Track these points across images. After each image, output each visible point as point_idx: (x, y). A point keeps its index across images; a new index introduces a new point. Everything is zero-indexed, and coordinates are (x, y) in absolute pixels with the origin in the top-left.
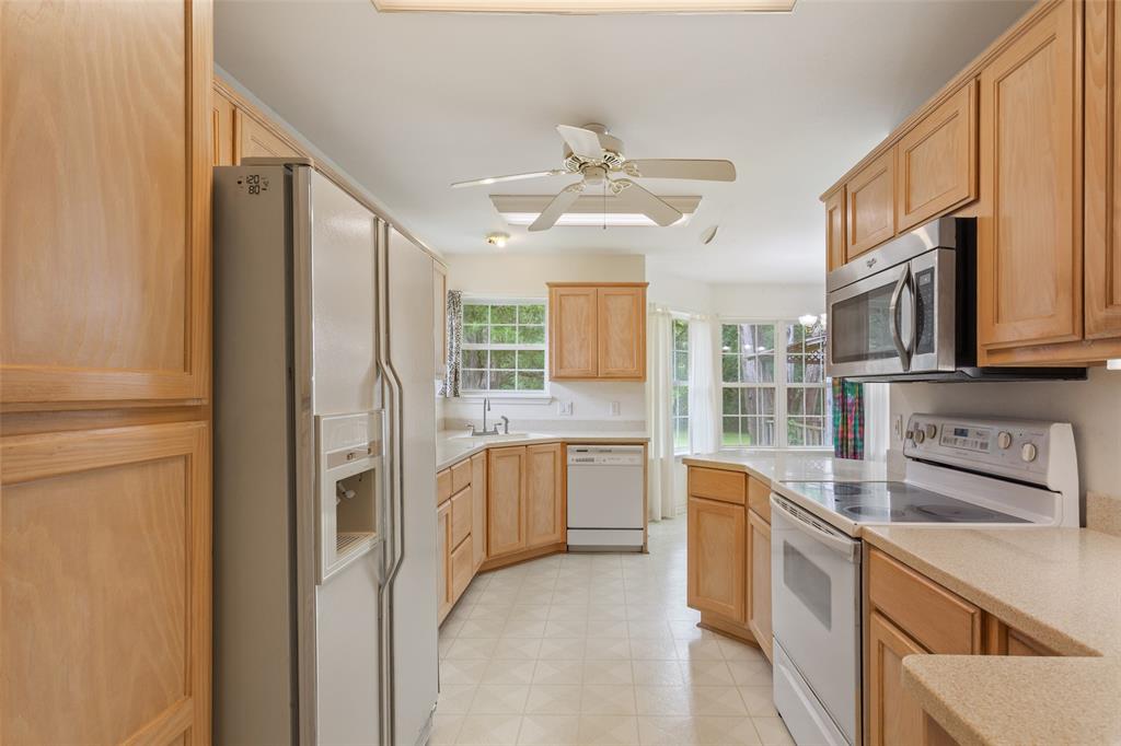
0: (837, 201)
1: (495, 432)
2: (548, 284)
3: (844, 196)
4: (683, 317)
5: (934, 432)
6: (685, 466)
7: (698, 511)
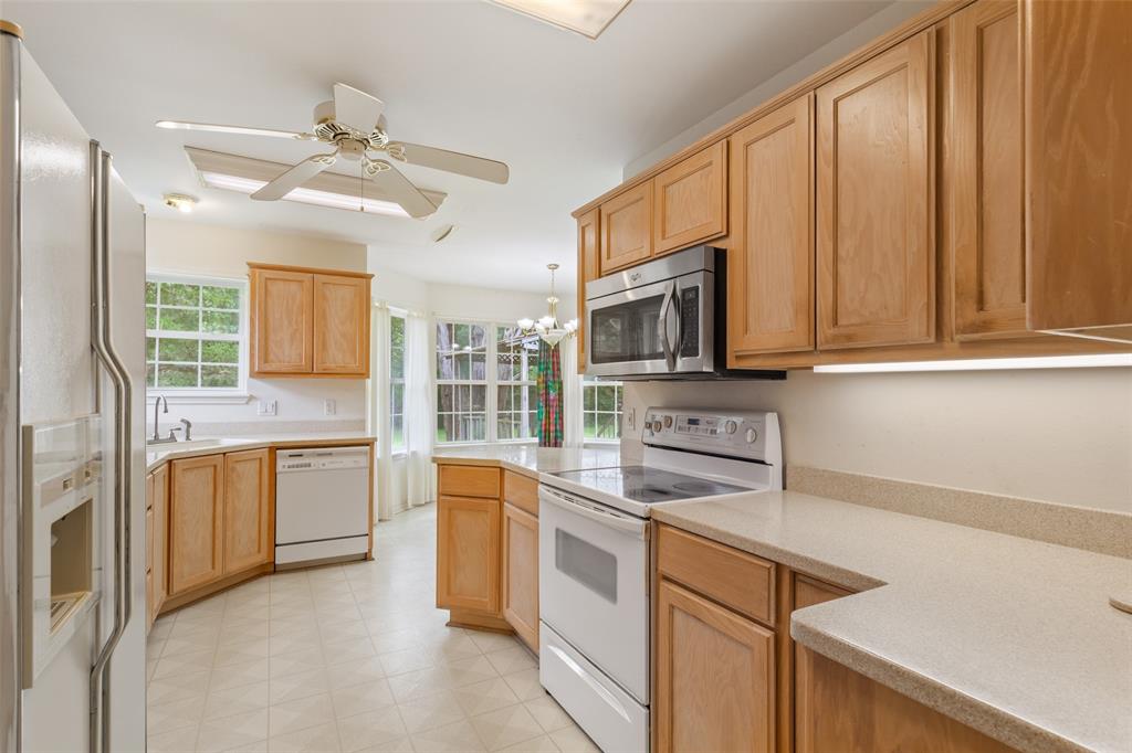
0: (591, 218)
1: (172, 439)
2: (249, 264)
3: (596, 215)
4: (399, 313)
5: (669, 423)
6: (436, 465)
7: (450, 510)
